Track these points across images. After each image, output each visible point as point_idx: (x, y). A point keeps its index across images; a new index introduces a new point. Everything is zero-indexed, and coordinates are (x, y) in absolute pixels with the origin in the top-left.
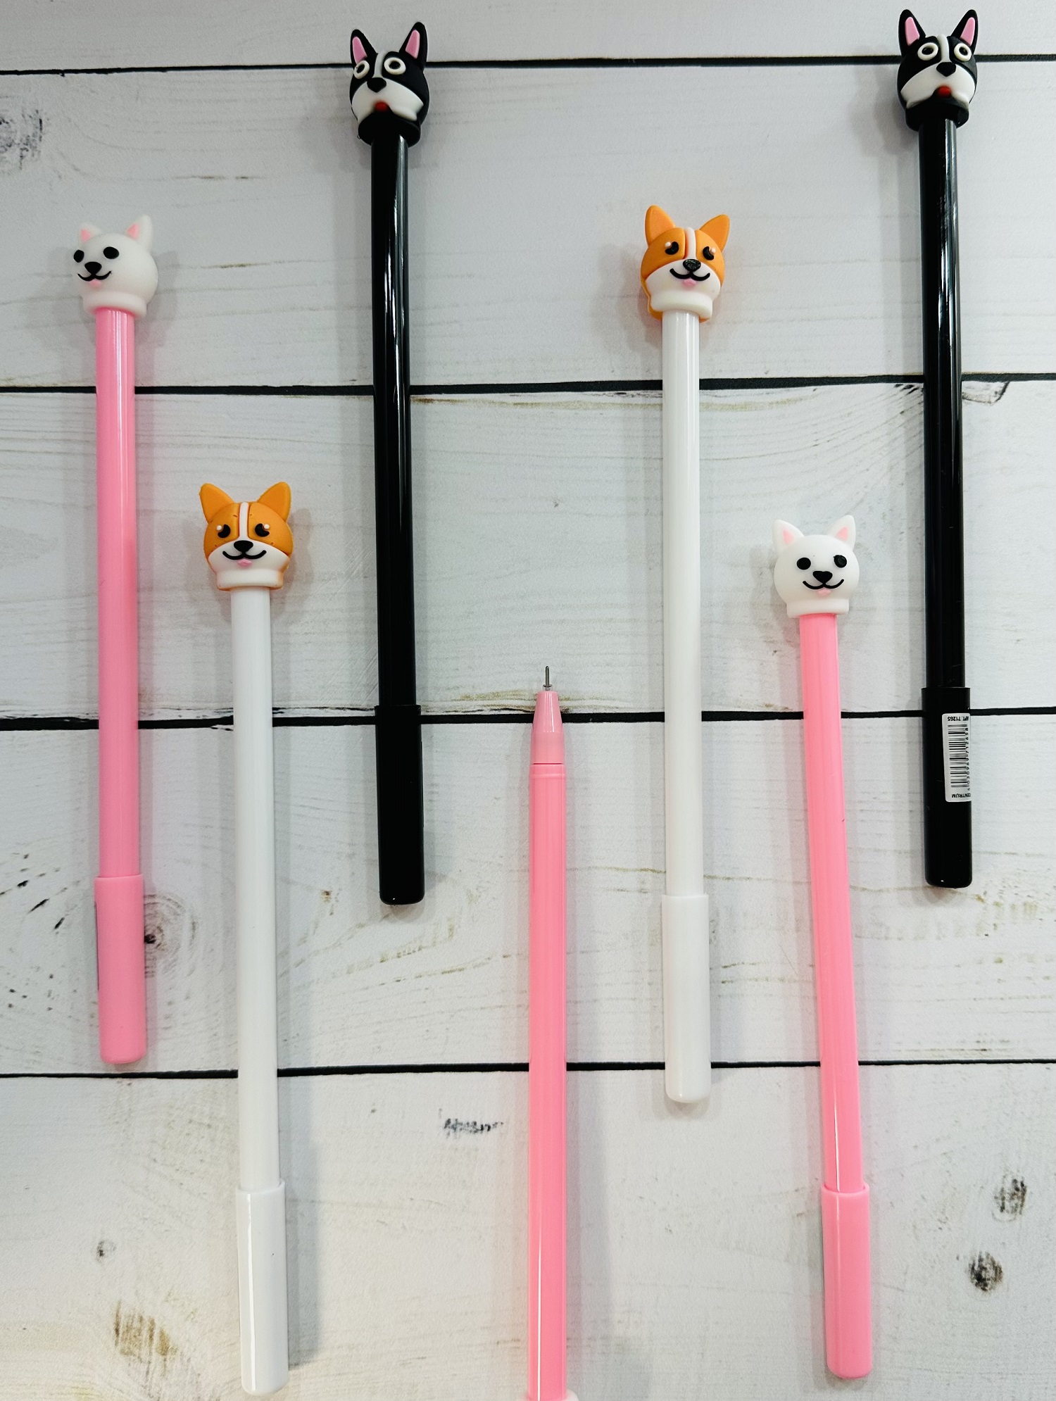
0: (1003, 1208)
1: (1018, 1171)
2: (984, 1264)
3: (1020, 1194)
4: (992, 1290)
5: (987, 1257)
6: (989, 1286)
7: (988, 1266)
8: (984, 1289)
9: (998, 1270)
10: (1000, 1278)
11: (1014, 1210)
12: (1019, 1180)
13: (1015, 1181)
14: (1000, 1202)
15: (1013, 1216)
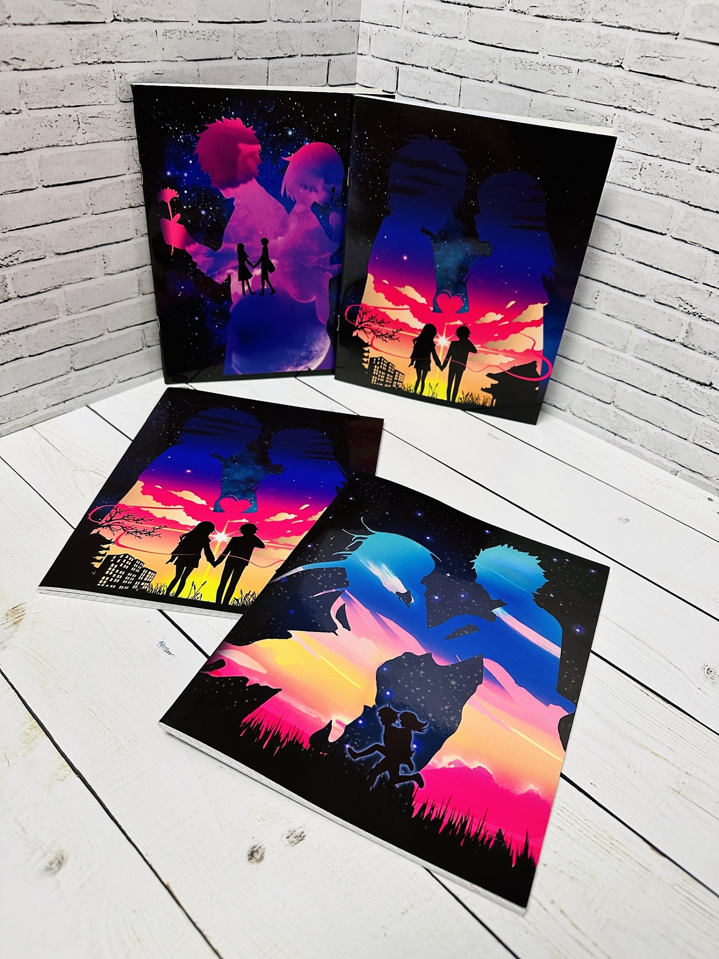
0: (288, 837)
1: (308, 830)
2: (260, 850)
3: (300, 839)
4: (251, 864)
5: (264, 849)
6: (251, 861)
7: (260, 853)
9: (262, 858)
10: (259, 862)
11: (292, 842)
12: (305, 834)
13: (303, 832)
14: (290, 834)
15: (288, 844)
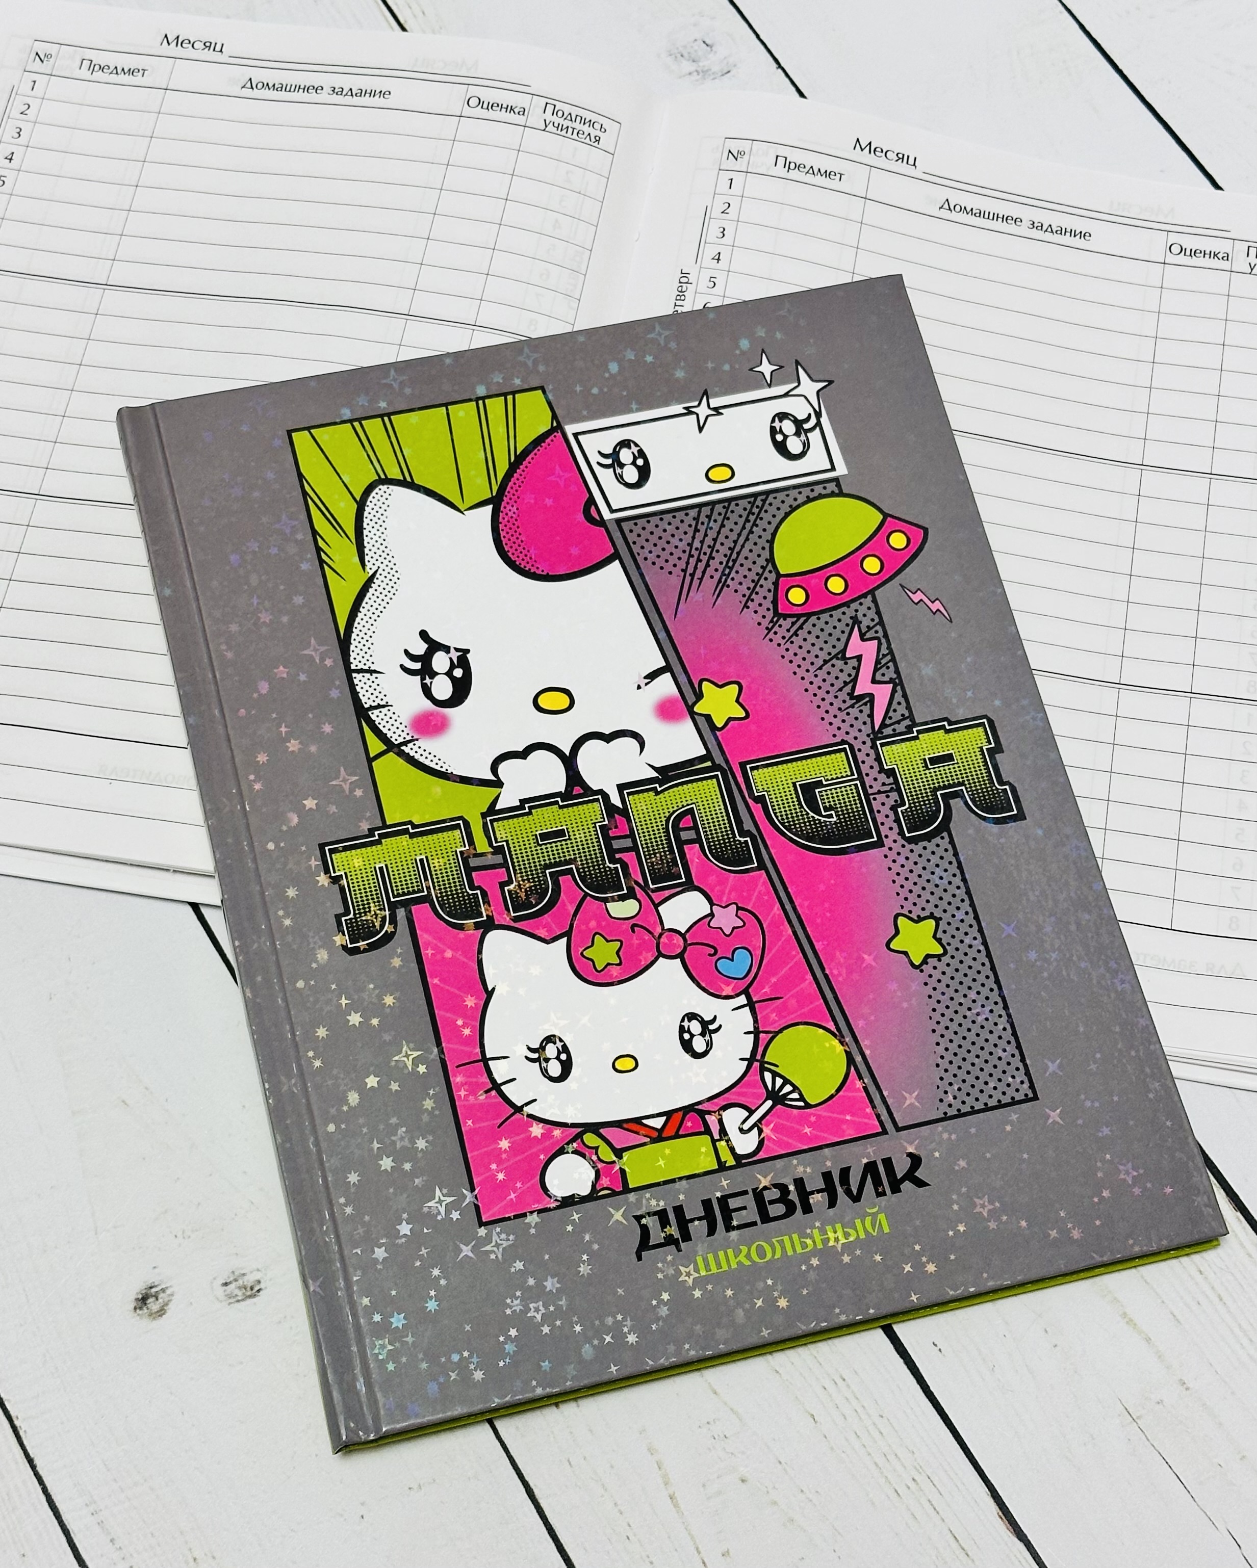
0: (226, 1284)
1: (271, 1280)
2: (161, 1295)
3: (249, 1293)
4: (138, 1318)
5: (172, 1295)
6: (141, 1312)
7: (160, 1300)
8: (135, 1309)
9: (161, 1312)
10: (154, 1318)
11: (230, 1296)
12: (262, 1286)
13: (259, 1282)
14: (232, 1279)
15: (222, 1297)
